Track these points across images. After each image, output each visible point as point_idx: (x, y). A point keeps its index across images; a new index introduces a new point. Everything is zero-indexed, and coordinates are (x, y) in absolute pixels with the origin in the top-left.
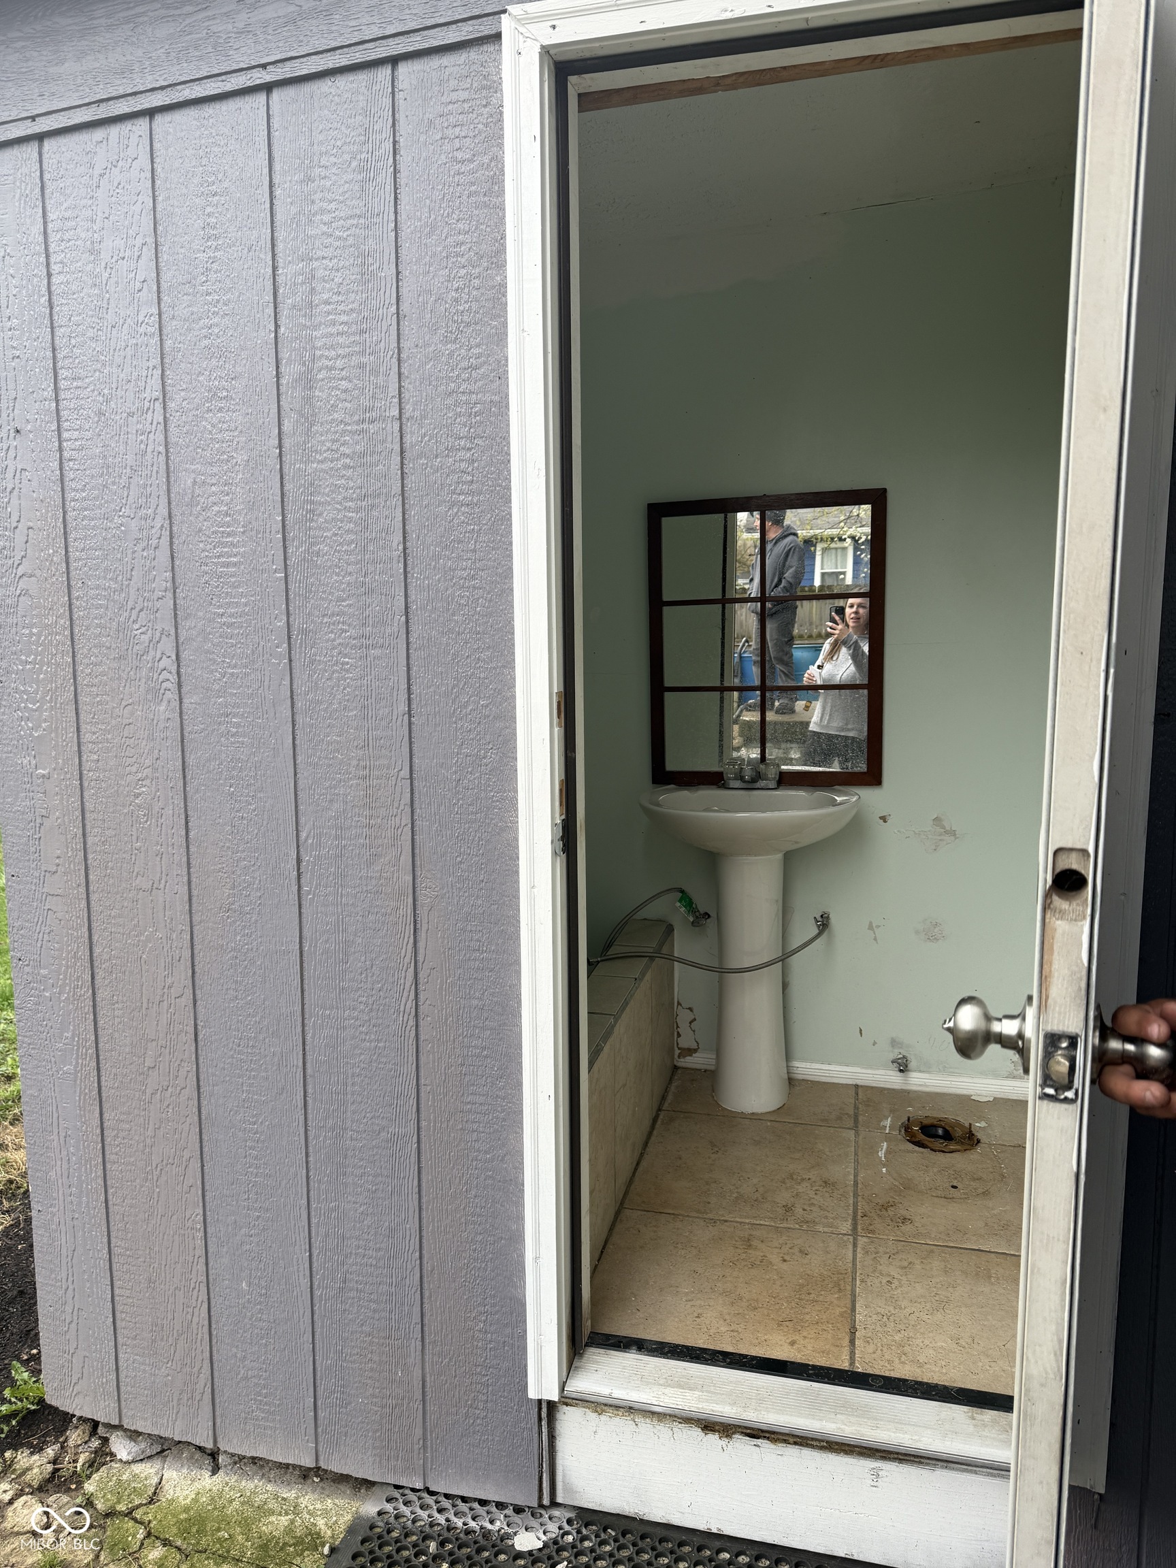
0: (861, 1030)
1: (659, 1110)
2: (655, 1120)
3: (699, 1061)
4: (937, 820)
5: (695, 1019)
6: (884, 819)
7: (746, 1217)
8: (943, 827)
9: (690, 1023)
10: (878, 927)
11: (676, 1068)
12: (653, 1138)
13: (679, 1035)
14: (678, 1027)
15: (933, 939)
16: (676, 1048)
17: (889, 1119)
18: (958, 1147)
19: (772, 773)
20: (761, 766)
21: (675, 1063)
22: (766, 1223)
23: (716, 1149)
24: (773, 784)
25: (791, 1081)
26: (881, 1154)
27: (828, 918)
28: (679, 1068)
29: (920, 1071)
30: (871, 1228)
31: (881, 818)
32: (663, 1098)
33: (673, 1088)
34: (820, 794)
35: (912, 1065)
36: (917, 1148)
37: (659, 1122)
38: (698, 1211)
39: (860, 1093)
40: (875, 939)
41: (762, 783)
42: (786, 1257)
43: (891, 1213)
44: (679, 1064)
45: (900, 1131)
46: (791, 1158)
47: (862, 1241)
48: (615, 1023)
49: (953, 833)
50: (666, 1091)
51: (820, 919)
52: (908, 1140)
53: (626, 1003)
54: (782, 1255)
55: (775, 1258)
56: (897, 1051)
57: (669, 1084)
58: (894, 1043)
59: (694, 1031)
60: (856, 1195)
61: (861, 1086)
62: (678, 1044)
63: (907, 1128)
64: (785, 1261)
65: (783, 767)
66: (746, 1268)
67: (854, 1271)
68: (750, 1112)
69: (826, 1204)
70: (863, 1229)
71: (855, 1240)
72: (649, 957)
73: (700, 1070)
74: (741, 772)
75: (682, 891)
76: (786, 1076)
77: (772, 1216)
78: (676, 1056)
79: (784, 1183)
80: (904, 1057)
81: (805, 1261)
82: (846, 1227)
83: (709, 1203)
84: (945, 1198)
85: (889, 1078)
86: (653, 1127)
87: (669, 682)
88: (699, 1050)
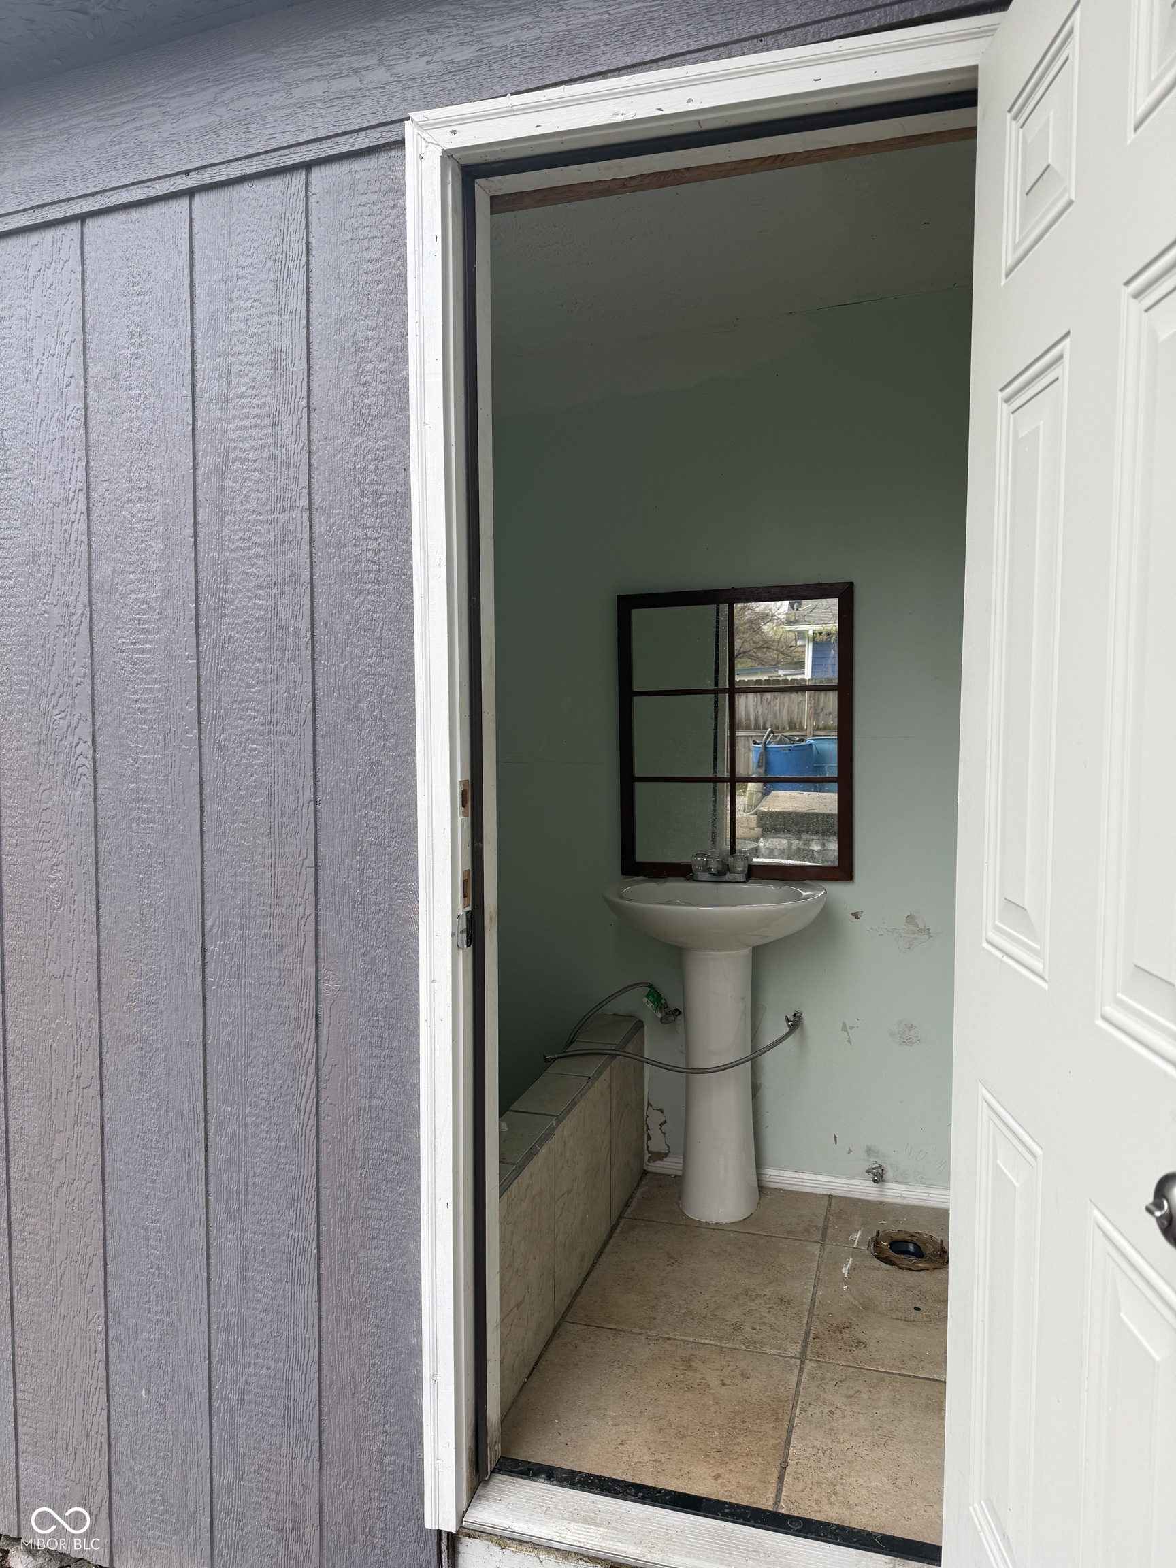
0: (835, 1137)
1: (621, 1217)
2: (613, 1229)
3: (669, 1165)
4: (910, 918)
5: (665, 1122)
6: (856, 915)
7: (692, 1335)
8: (917, 926)
9: (661, 1125)
10: (852, 1028)
11: (645, 1172)
12: (608, 1247)
13: (649, 1138)
14: (648, 1129)
15: (908, 1042)
16: (646, 1152)
17: (860, 1232)
18: (927, 1265)
19: (741, 866)
20: (730, 859)
21: (645, 1167)
22: (711, 1343)
23: (672, 1261)
24: (741, 877)
25: (762, 1188)
26: (845, 1271)
27: (800, 1017)
28: (648, 1172)
29: (897, 1182)
30: (821, 1351)
31: (853, 914)
32: (627, 1205)
33: (638, 1195)
34: (788, 889)
35: (889, 1175)
36: (883, 1265)
37: (618, 1231)
38: (642, 1327)
39: (832, 1204)
40: (849, 1041)
41: (729, 876)
42: (727, 1381)
43: (845, 1335)
44: (649, 1169)
45: (869, 1246)
46: (749, 1272)
47: (809, 1365)
48: (558, 1124)
49: (927, 932)
50: (631, 1197)
51: (792, 1019)
52: (875, 1256)
53: (574, 1104)
54: (722, 1378)
55: (714, 1382)
56: (873, 1160)
57: (635, 1190)
58: (870, 1151)
59: (664, 1134)
60: (811, 1314)
61: (836, 1197)
62: (648, 1147)
63: (876, 1242)
64: (724, 1384)
65: (755, 860)
66: (681, 1391)
67: (796, 1399)
68: (714, 1221)
69: (778, 1323)
70: (813, 1353)
71: (802, 1363)
72: (609, 1054)
73: (670, 1175)
74: (706, 865)
75: (650, 986)
76: (756, 1184)
77: (718, 1334)
78: (646, 1160)
79: (737, 1299)
80: (880, 1166)
81: (745, 1386)
82: (795, 1349)
83: (655, 1318)
84: (905, 1320)
85: (865, 1189)
86: (610, 1236)
87: (638, 772)
88: (670, 1155)
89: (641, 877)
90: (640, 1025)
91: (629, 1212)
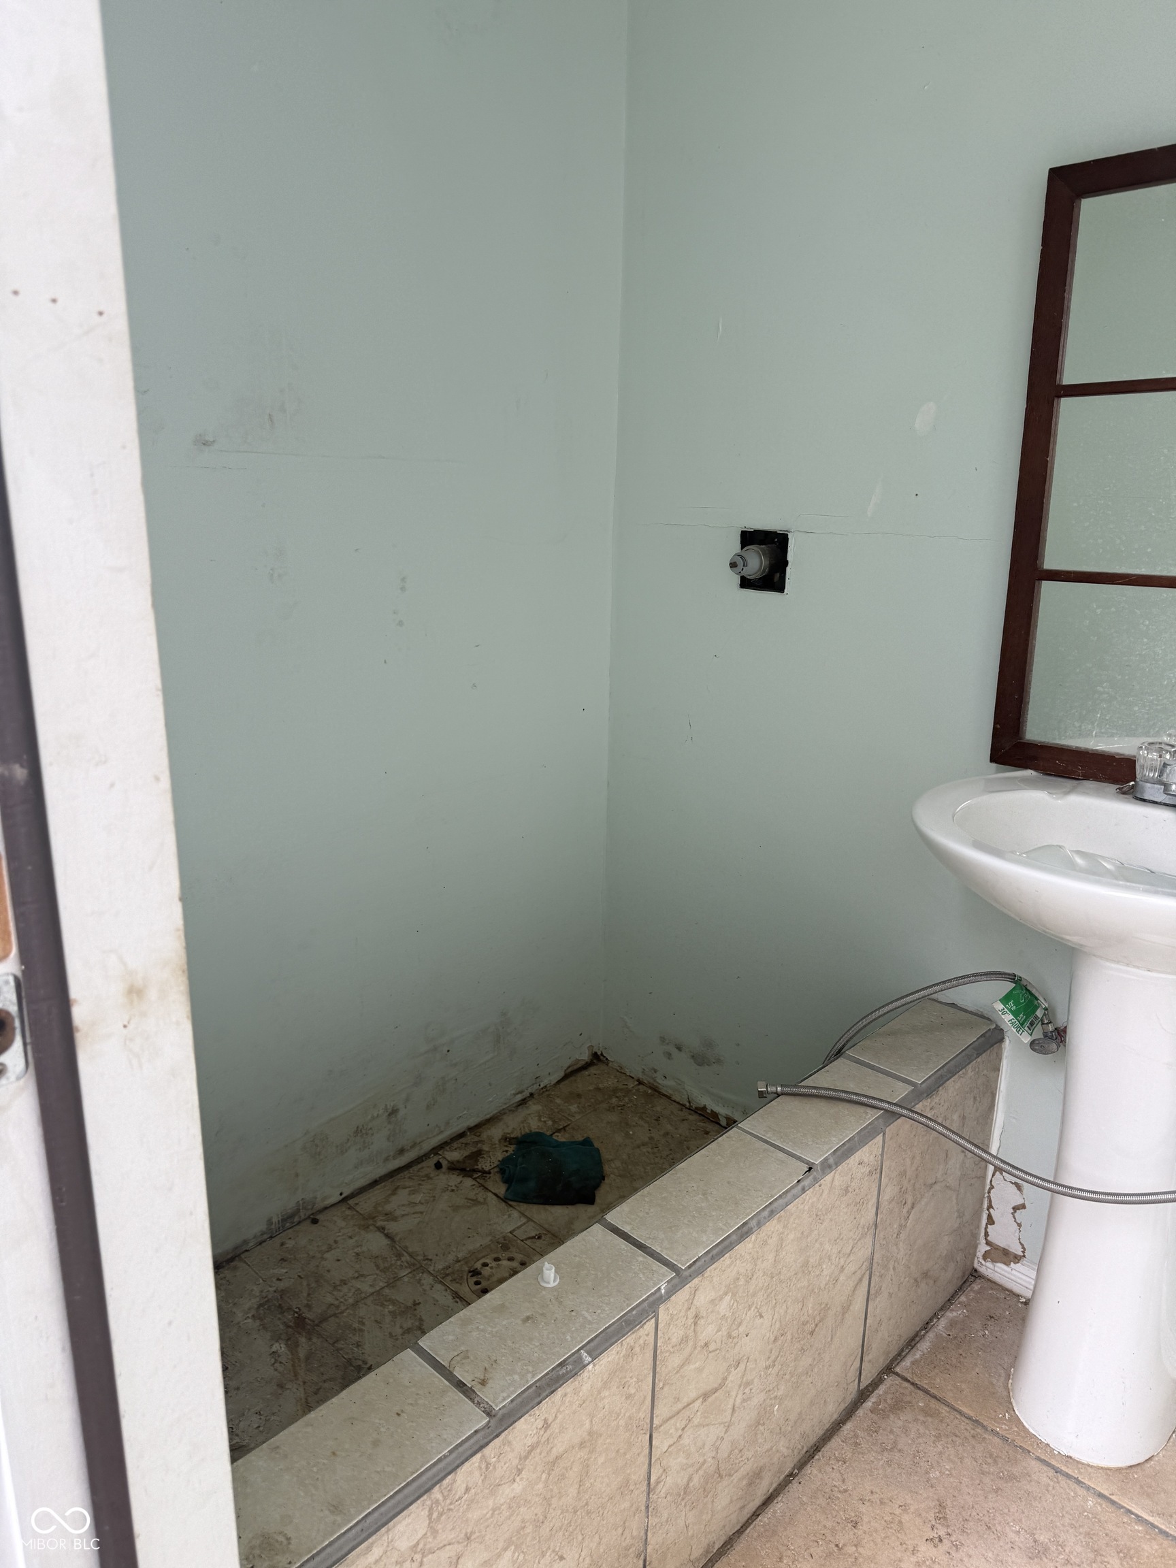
1: (889, 1369)
2: (863, 1395)
3: (1015, 1277)
5: (1023, 1207)
9: (1015, 1209)
11: (975, 1274)
12: (835, 1442)
13: (990, 1221)
14: (990, 1206)
16: (982, 1241)
21: (976, 1265)
23: (942, 1532)
28: (982, 1276)
32: (912, 1342)
33: (942, 1324)
37: (869, 1404)
44: (982, 1270)
50: (927, 1326)
53: (744, 1232)
57: (942, 1309)
59: (1019, 1225)
62: (986, 1234)
68: (1065, 1452)
72: (886, 1110)
73: (1018, 1296)
75: (1013, 978)
78: (980, 1254)
86: (849, 1412)
87: (1052, 560)
88: (1024, 1261)
89: (1029, 773)
90: (994, 1038)
91: (907, 1362)
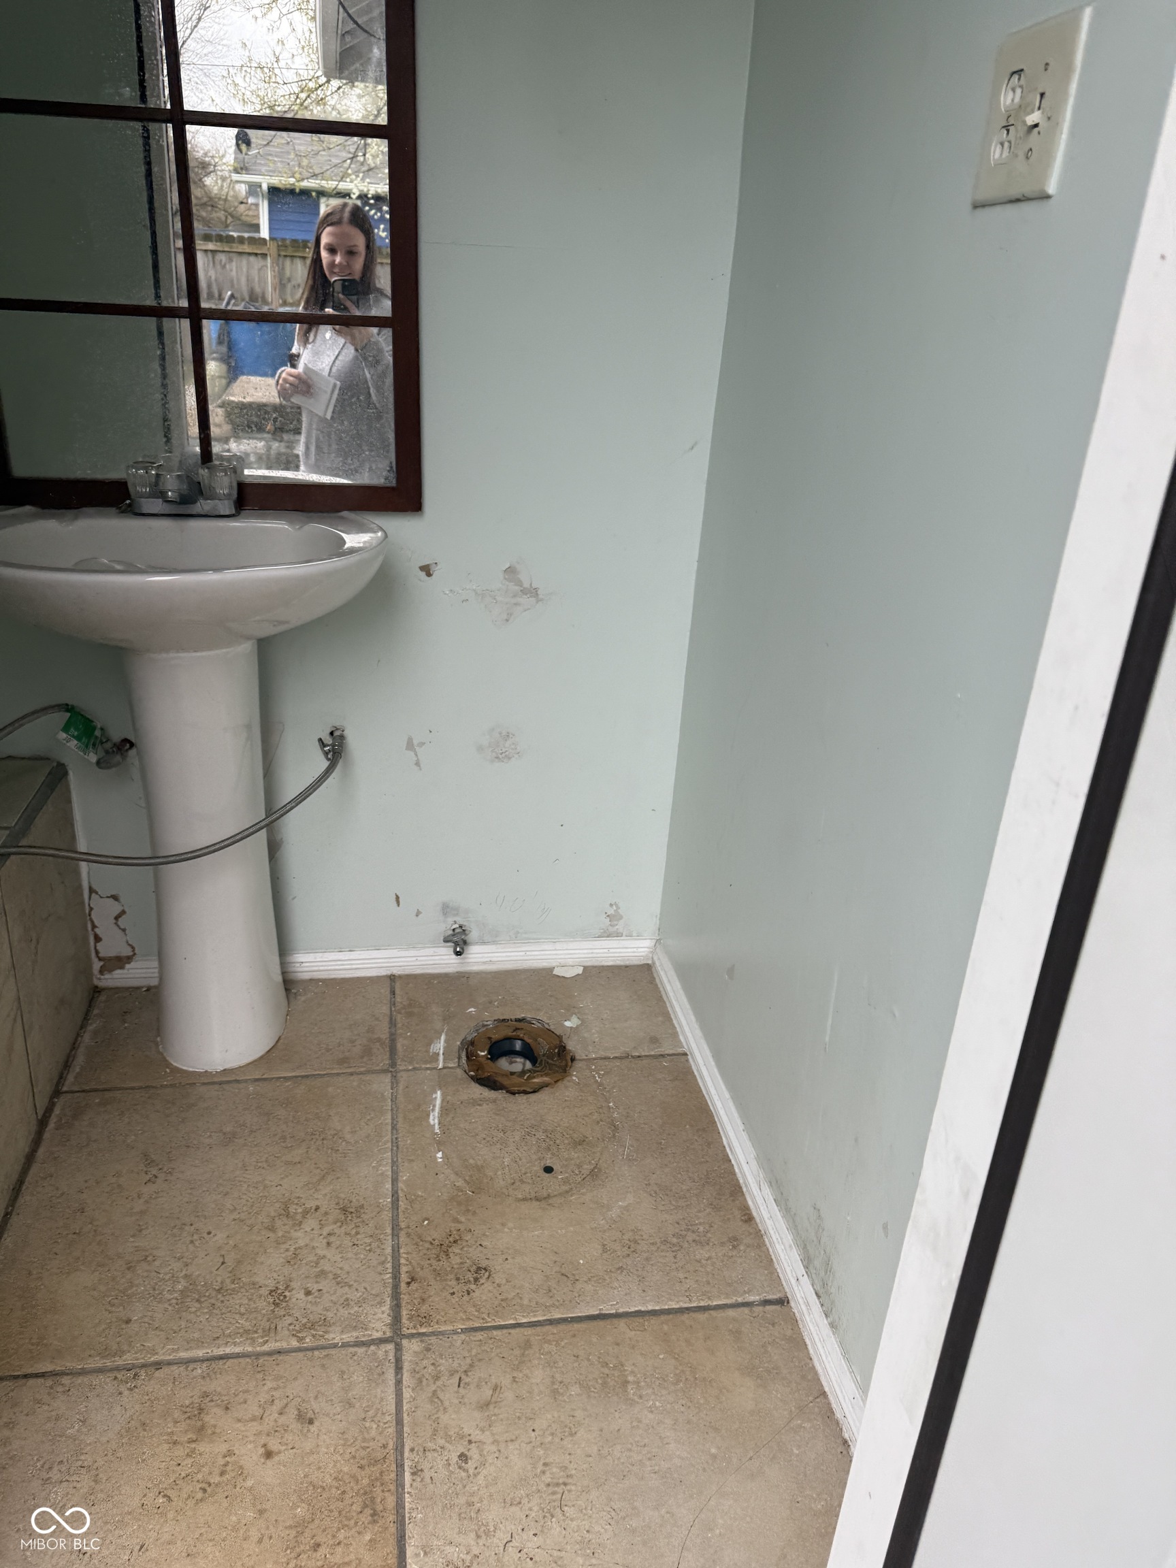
0: (397, 898)
1: (57, 1093)
2: (42, 1123)
3: (134, 974)
4: (511, 571)
5: (123, 912)
6: (427, 570)
7: (200, 1343)
8: (519, 583)
9: (117, 918)
10: (422, 744)
11: (97, 990)
13: (98, 939)
14: (94, 927)
15: (502, 757)
16: (95, 960)
17: (443, 1037)
18: (546, 1079)
19: (223, 485)
20: (201, 471)
21: (96, 982)
22: (237, 1350)
23: (154, 1171)
24: (226, 507)
25: (289, 984)
26: (434, 1119)
27: (342, 737)
28: (104, 989)
29: (484, 943)
30: (424, 1308)
31: (423, 568)
32: (67, 1065)
33: (87, 1038)
34: (317, 528)
35: (473, 935)
36: (487, 1093)
37: (51, 1126)
38: (106, 1353)
39: (398, 991)
40: (417, 764)
41: (203, 505)
42: (274, 1445)
43: (455, 1260)
44: (101, 984)
45: (459, 1058)
46: (287, 1163)
47: (411, 1348)
49: (533, 592)
50: (74, 1046)
51: (328, 740)
52: (472, 1078)
54: (263, 1439)
55: (249, 1455)
56: (450, 920)
57: (81, 1028)
58: (446, 909)
59: (124, 930)
60: (395, 1235)
61: (400, 977)
62: (97, 952)
63: (469, 1048)
64: (269, 1455)
65: (246, 472)
66: (191, 1503)
67: (399, 1449)
68: (220, 1068)
69: (347, 1268)
70: (410, 1319)
71: (398, 1348)
73: (138, 988)
74: (157, 484)
75: (68, 708)
76: (279, 979)
77: (247, 1325)
78: (96, 972)
79: (272, 1229)
80: (461, 927)
81: (308, 1445)
82: (379, 1321)
83: (128, 1321)
84: (537, 1199)
85: (442, 960)
86: (37, 1142)
88: (136, 958)
89: (28, 508)
90: (59, 774)
91: (70, 1078)
